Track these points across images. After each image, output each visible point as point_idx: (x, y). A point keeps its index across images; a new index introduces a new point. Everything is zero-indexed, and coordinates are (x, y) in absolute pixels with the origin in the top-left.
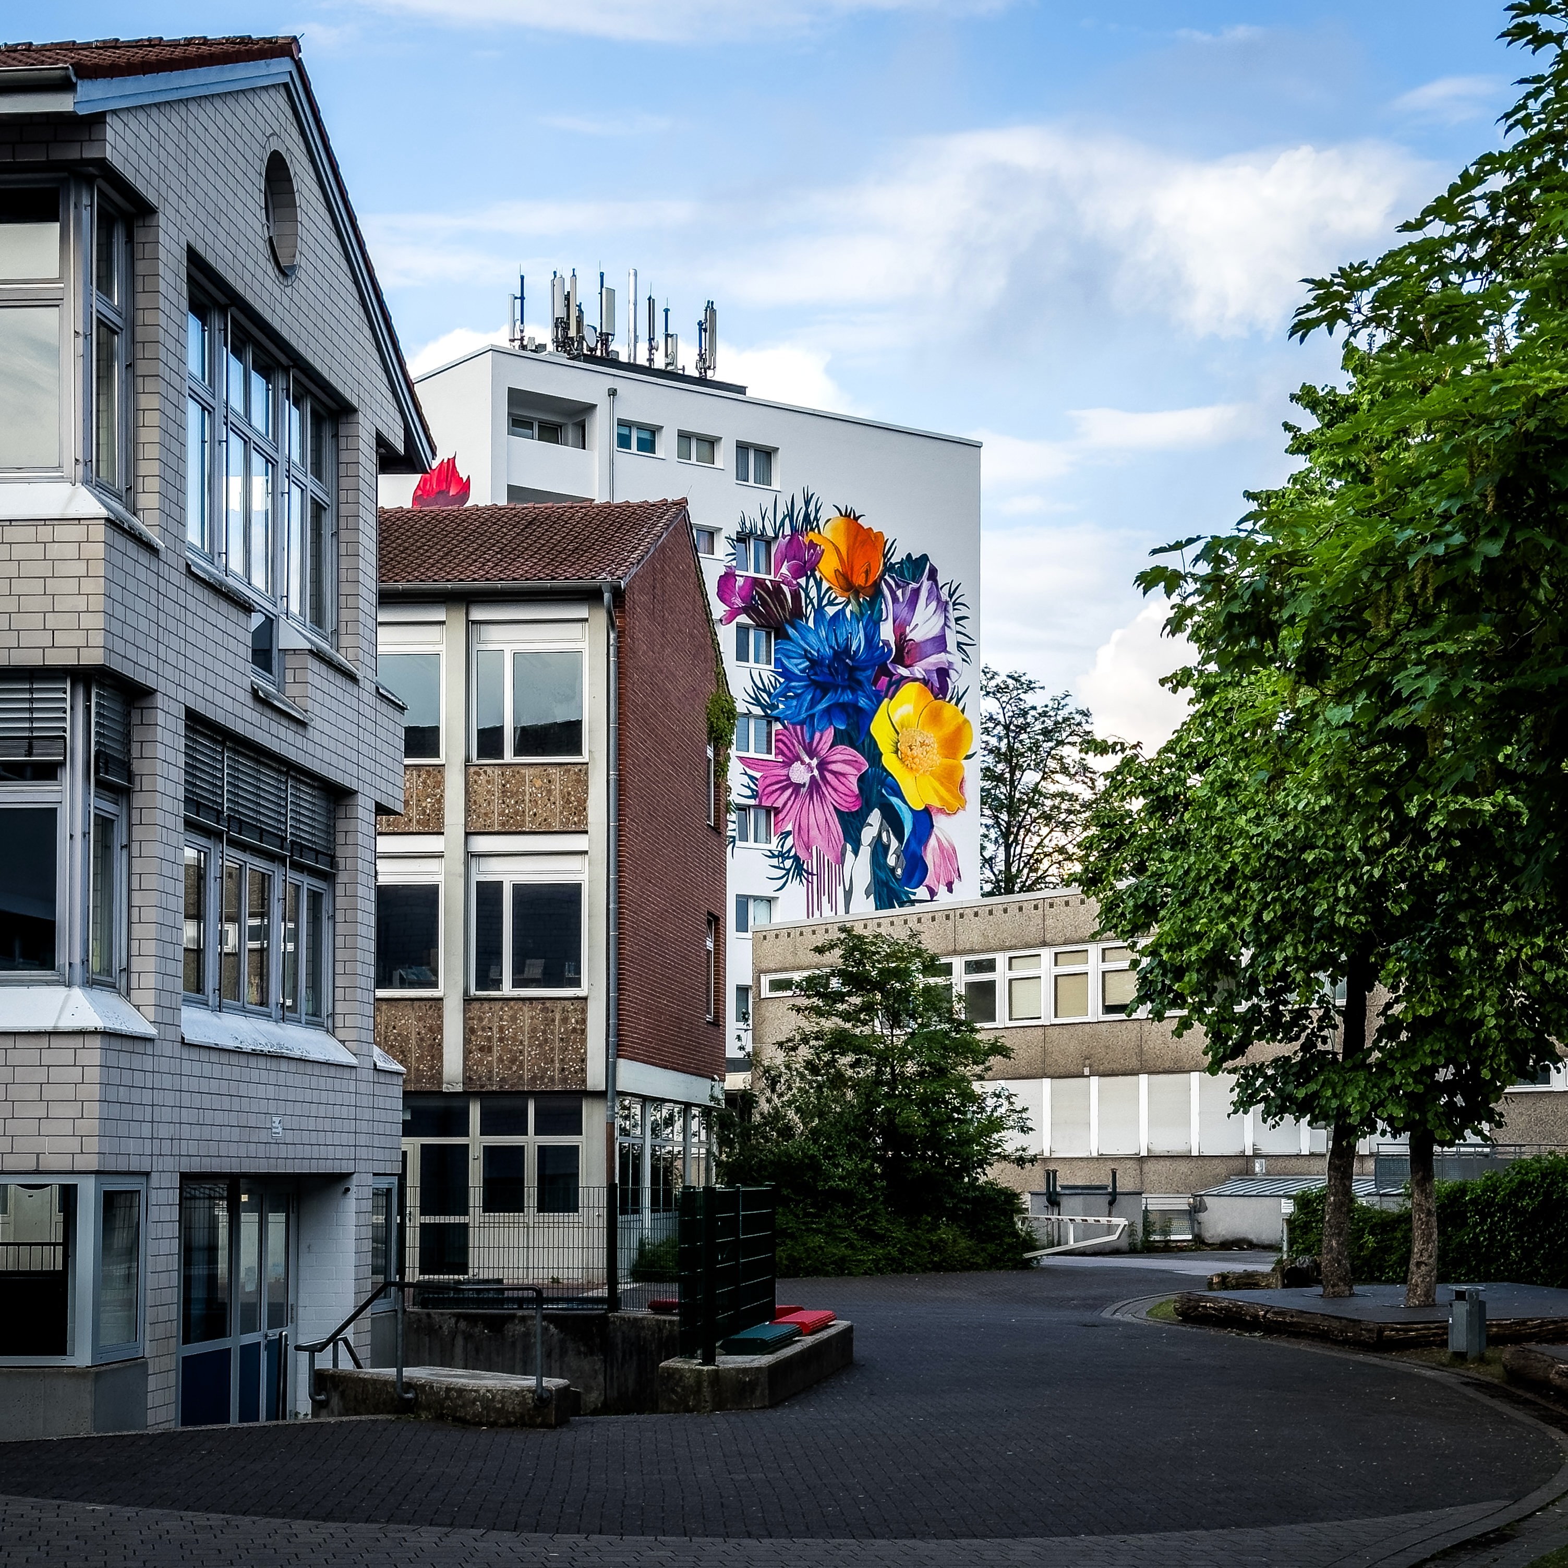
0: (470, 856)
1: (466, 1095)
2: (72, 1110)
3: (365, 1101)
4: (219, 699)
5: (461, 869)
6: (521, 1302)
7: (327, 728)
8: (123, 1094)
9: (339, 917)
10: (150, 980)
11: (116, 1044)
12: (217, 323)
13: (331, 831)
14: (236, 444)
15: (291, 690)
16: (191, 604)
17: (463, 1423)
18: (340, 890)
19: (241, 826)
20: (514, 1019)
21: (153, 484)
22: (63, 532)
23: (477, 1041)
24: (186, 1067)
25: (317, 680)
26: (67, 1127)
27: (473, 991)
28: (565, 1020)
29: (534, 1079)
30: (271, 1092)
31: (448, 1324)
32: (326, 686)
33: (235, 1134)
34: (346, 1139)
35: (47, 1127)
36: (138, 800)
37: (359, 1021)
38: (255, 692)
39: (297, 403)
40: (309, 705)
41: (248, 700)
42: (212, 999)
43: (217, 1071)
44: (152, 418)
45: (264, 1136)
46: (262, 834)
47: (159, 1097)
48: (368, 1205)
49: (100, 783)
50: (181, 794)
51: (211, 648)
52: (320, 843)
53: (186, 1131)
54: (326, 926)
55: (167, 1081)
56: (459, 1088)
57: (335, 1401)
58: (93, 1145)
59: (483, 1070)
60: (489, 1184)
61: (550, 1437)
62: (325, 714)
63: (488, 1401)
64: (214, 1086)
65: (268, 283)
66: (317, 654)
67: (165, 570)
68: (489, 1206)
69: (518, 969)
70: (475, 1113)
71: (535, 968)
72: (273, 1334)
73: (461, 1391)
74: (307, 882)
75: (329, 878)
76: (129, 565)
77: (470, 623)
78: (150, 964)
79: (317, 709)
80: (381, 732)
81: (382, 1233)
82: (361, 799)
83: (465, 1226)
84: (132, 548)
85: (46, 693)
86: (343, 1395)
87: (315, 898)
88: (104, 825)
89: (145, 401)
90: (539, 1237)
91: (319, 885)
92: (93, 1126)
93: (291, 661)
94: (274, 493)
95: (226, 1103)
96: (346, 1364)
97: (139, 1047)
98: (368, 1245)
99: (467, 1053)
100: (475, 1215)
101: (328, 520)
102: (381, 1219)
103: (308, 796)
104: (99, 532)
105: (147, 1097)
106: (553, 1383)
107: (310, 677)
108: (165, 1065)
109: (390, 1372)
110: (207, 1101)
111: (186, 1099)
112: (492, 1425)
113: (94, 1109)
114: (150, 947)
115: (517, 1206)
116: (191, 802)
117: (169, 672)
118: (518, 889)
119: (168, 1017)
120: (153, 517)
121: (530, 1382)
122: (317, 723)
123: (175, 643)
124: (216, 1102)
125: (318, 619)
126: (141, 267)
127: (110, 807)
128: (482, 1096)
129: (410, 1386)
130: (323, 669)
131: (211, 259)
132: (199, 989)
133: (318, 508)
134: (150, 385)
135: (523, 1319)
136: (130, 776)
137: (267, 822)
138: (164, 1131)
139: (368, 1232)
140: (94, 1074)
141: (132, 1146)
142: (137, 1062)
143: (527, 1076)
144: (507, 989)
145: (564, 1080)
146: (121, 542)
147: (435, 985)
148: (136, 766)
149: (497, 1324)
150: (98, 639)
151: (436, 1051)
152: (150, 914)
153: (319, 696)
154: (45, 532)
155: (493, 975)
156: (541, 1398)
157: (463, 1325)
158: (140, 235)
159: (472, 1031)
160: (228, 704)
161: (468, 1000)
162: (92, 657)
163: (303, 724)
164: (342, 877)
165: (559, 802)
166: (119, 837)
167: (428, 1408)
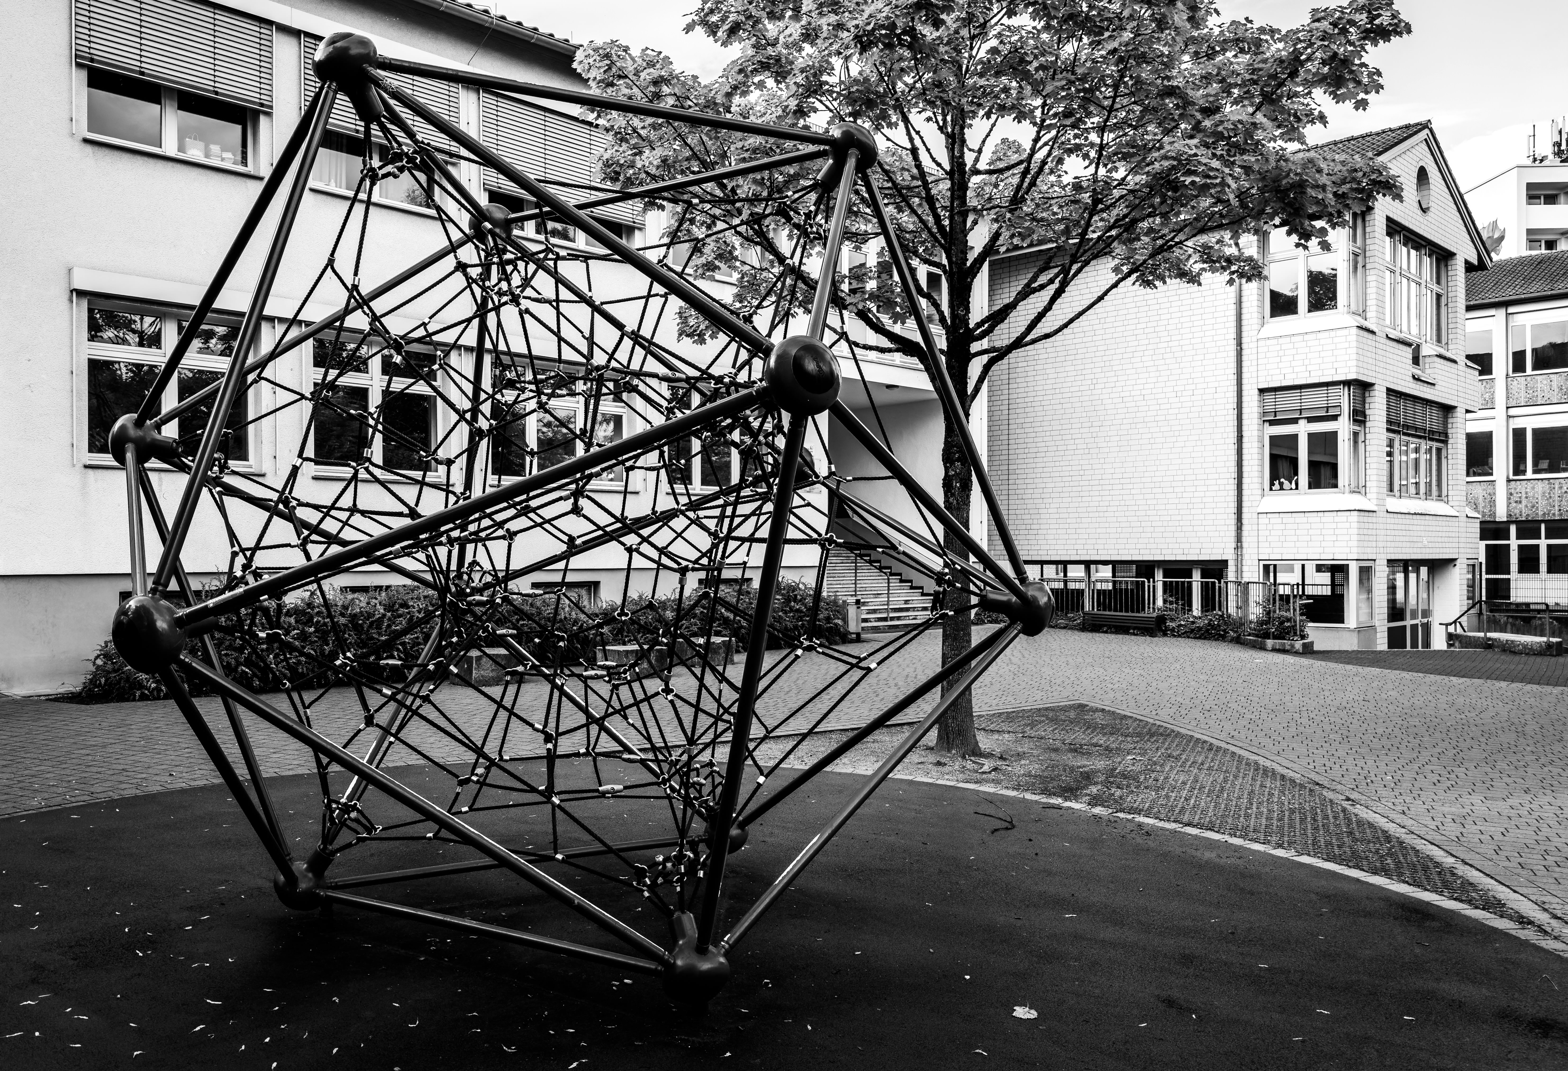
0: (1509, 417)
1: (1509, 523)
2: (1347, 538)
3: (1463, 530)
4: (1399, 382)
5: (1505, 423)
6: (1539, 611)
7: (1444, 384)
8: (1366, 532)
9: (1450, 457)
10: (1374, 490)
11: (1362, 514)
12: (1397, 238)
13: (1445, 424)
14: (1404, 281)
15: (1427, 371)
16: (1388, 349)
17: (1514, 653)
18: (1450, 446)
19: (1408, 427)
20: (1533, 488)
21: (1374, 308)
22: (1339, 332)
23: (1513, 499)
24: (1389, 521)
25: (1439, 366)
26: (1345, 544)
27: (1511, 477)
28: (1561, 488)
29: (1544, 514)
30: (1422, 528)
31: (1503, 620)
32: (1443, 367)
33: (1408, 545)
34: (1454, 545)
35: (1337, 544)
36: (1368, 424)
37: (1459, 498)
38: (1414, 377)
39: (1430, 256)
40: (1436, 376)
41: (1411, 379)
42: (1397, 494)
43: (1400, 521)
44: (1373, 284)
45: (1420, 545)
46: (1416, 429)
47: (1378, 532)
48: (1465, 571)
49: (1354, 420)
50: (1385, 420)
51: (1396, 363)
52: (1441, 429)
53: (1389, 544)
54: (1444, 461)
55: (1381, 526)
56: (1505, 519)
57: (1457, 644)
58: (1355, 550)
59: (1517, 511)
60: (1521, 560)
61: (1553, 660)
62: (1443, 378)
63: (1525, 646)
64: (1399, 527)
65: (1418, 218)
66: (1440, 356)
67: (1378, 339)
68: (1521, 570)
69: (1535, 464)
70: (1513, 529)
71: (1544, 464)
72: (1425, 620)
73: (1512, 641)
74: (1435, 445)
75: (1445, 442)
76: (1365, 340)
77: (1507, 314)
78: (1375, 484)
79: (1440, 377)
80: (1468, 381)
81: (1471, 583)
82: (1458, 409)
83: (1509, 580)
84: (1366, 334)
85: (1332, 390)
86: (1460, 642)
87: (1439, 450)
88: (1356, 434)
89: (1369, 278)
90: (1549, 584)
91: (1440, 445)
92: (1355, 544)
93: (1427, 360)
94: (1419, 296)
95: (1404, 533)
96: (1459, 631)
97: (1371, 514)
98: (1465, 587)
99: (1509, 504)
100: (1514, 574)
101: (1443, 301)
102: (1470, 576)
103: (1435, 412)
104: (1355, 331)
105: (1374, 532)
106: (1554, 640)
107: (1436, 365)
108: (1380, 520)
109: (1482, 635)
110: (1397, 533)
111: (1389, 532)
112: (1527, 654)
113: (1355, 538)
114: (1374, 478)
115: (1536, 570)
116: (1389, 422)
117: (1380, 376)
118: (1535, 432)
119: (1381, 502)
120: (1374, 320)
121: (1545, 639)
122: (1440, 383)
123: (1382, 365)
124: (1401, 533)
125: (1439, 340)
126: (1368, 230)
127: (1358, 428)
128: (1516, 522)
129: (1490, 639)
130: (1442, 361)
131: (1395, 218)
132: (1391, 490)
133: (1439, 296)
134: (1372, 272)
135: (1540, 618)
136: (1365, 416)
137: (1419, 424)
138: (1380, 544)
139: (1465, 582)
140: (1355, 525)
141: (1369, 550)
142: (1370, 520)
143: (1541, 513)
144: (1529, 474)
145: (1561, 515)
146: (1362, 333)
147: (1491, 474)
148: (1368, 412)
149: (1527, 620)
150: (1354, 369)
151: (1492, 503)
152: (1373, 466)
153: (1440, 372)
154: (1333, 333)
155: (1522, 468)
156: (1549, 645)
157: (1510, 620)
158: (1368, 218)
159: (1511, 494)
160: (1403, 383)
161: (1509, 481)
162: (1351, 376)
163: (1434, 385)
164: (1450, 441)
165: (1557, 390)
166: (1361, 438)
167: (1498, 647)
